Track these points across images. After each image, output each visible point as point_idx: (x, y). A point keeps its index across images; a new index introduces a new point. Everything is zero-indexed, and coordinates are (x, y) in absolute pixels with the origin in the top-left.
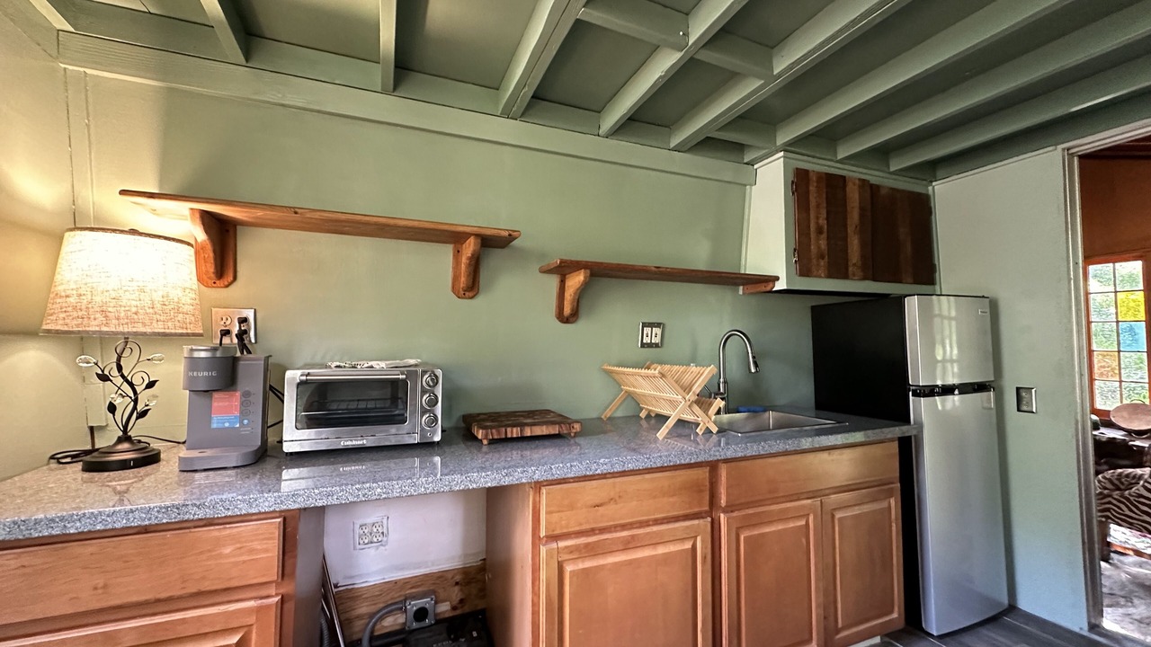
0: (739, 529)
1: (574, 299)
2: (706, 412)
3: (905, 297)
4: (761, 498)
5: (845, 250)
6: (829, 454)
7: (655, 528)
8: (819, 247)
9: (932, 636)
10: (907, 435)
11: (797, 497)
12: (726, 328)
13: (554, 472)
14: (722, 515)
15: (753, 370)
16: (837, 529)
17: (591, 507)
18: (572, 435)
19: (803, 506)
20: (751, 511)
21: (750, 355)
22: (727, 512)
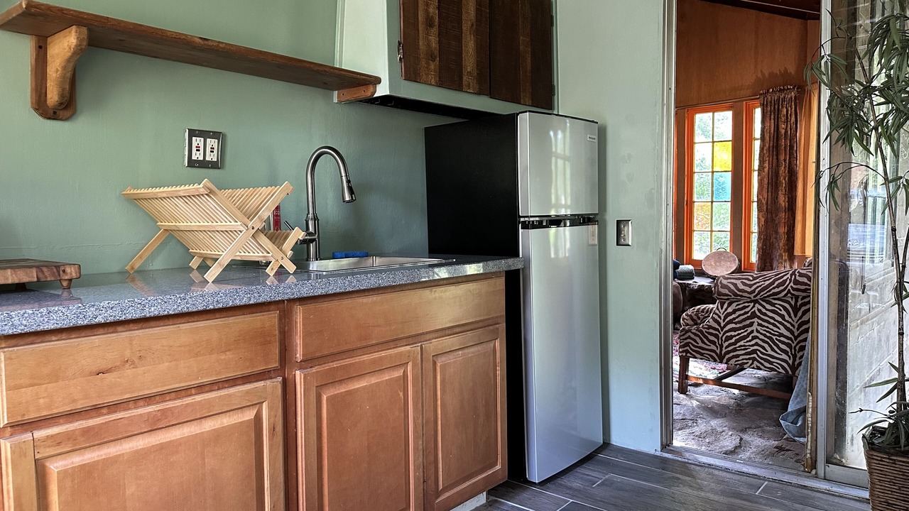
0: (320, 387)
1: (63, 77)
2: (280, 246)
3: (518, 114)
4: (350, 347)
5: (459, 54)
6: (431, 291)
7: (199, 398)
8: (429, 45)
9: (534, 484)
10: (513, 268)
11: (395, 342)
12: (317, 144)
13: (17, 322)
14: (298, 372)
15: (347, 198)
16: (439, 377)
17: (91, 374)
18: (65, 284)
19: (401, 354)
20: (335, 365)
21: (344, 178)
22: (304, 369)
